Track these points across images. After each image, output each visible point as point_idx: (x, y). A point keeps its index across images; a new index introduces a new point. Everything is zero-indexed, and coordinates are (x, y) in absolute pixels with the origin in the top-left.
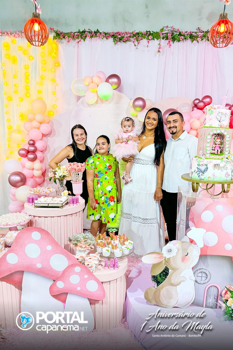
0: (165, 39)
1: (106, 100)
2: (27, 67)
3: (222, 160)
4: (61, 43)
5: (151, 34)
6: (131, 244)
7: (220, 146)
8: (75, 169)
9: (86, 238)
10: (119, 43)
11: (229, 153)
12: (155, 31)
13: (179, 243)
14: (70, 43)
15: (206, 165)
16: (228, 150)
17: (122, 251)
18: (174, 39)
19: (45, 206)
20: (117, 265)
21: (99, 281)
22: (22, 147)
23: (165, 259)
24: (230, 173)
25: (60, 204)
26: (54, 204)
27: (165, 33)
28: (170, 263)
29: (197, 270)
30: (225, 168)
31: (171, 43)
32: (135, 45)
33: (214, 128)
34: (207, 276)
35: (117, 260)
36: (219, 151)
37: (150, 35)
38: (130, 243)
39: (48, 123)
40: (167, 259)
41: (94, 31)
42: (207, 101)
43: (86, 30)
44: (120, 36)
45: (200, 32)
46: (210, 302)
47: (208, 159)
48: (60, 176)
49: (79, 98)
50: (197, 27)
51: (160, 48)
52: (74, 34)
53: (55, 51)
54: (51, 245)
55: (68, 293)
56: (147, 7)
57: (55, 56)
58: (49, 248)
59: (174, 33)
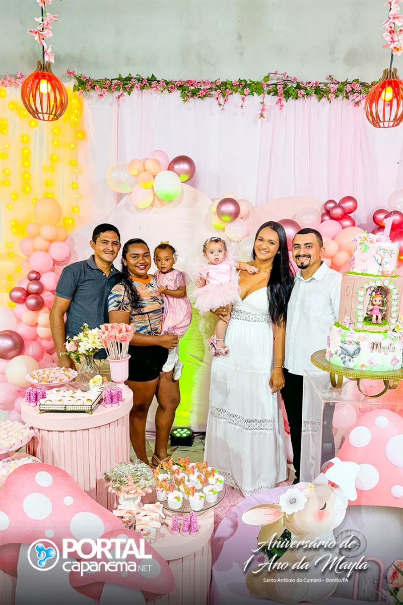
0: (271, 94)
1: (170, 202)
2: (25, 138)
3: (386, 334)
4: (88, 98)
5: (248, 85)
6: (221, 482)
7: (381, 308)
8: (116, 337)
9: (138, 476)
10: (191, 100)
11: (396, 321)
12: (255, 80)
13: (311, 487)
14: (103, 99)
15: (358, 343)
16: (395, 316)
17: (203, 499)
18: (287, 95)
19: (59, 409)
20: (195, 526)
21: (164, 560)
22: (16, 285)
23: (285, 515)
24: (400, 357)
25: (87, 407)
26: (75, 407)
27: (273, 84)
28: (294, 522)
29: (342, 533)
30: (390, 348)
31: (284, 101)
32: (220, 105)
33: (370, 277)
34: (360, 543)
35: (195, 518)
36: (380, 317)
37: (246, 87)
38: (217, 479)
39: (64, 241)
40: (288, 515)
41: (146, 78)
42: (348, 206)
43: (132, 76)
44: (192, 88)
45: (333, 83)
46: (364, 590)
47: (360, 333)
48: (86, 350)
49: (120, 196)
50: (328, 75)
51: (263, 110)
52: (111, 82)
53: (76, 111)
54: (72, 497)
55: (104, 583)
56: (241, 37)
57: (76, 120)
58: (69, 501)
59: (288, 83)
